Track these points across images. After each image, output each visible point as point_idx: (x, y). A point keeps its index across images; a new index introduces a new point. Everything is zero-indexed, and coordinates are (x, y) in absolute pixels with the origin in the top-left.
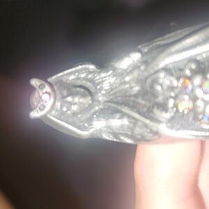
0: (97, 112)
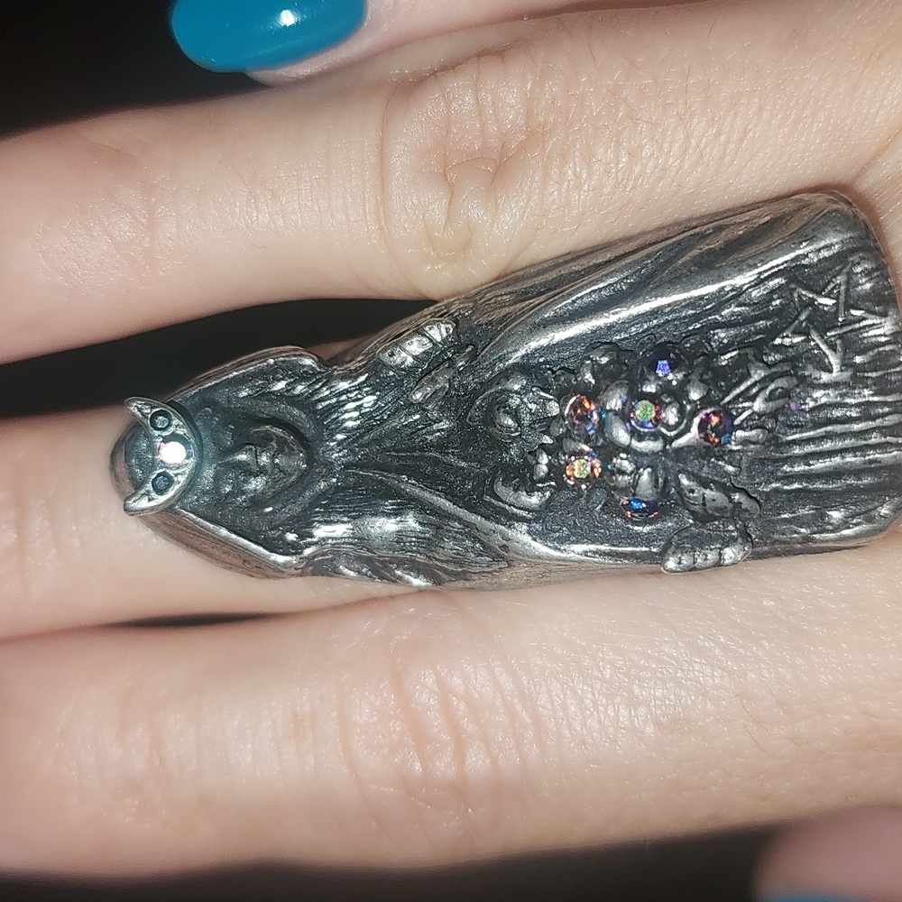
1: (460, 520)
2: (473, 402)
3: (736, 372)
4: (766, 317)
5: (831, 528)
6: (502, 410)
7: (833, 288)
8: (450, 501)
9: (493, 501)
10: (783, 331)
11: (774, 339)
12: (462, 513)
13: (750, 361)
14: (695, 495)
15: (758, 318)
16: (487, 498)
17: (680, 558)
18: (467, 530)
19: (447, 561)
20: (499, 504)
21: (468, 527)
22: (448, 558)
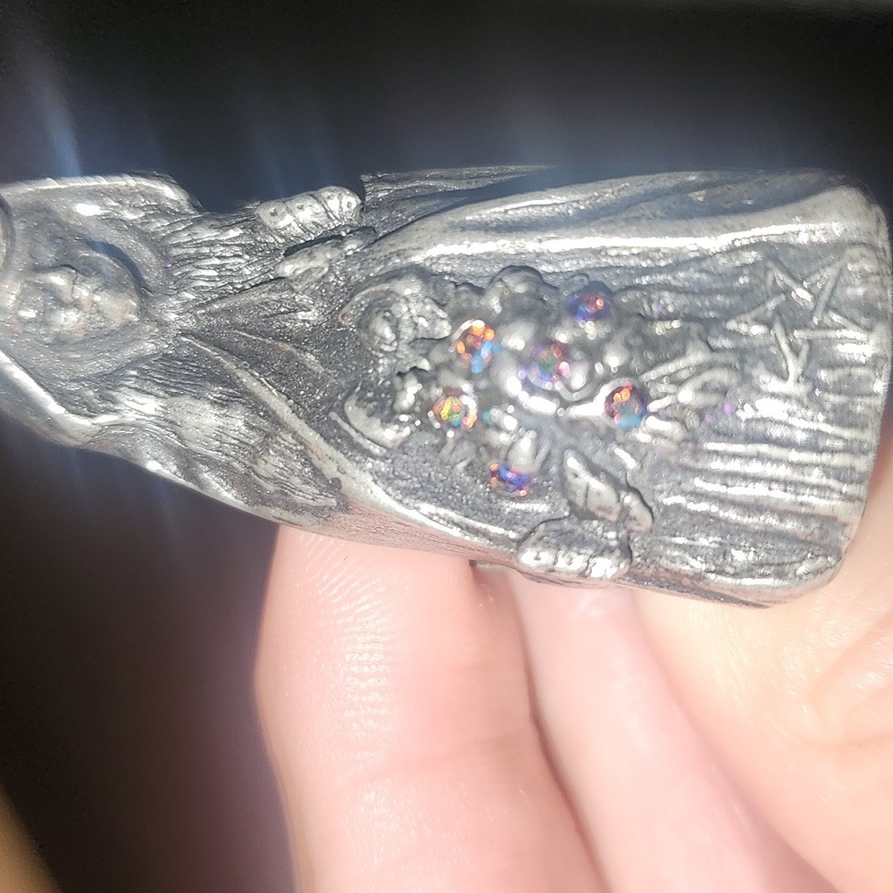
0: (143, 359)
1: (294, 433)
2: (352, 297)
3: (669, 345)
4: (727, 293)
5: (733, 571)
6: (382, 315)
7: (818, 282)
8: (290, 407)
9: (340, 421)
10: (742, 314)
11: (727, 322)
12: (300, 425)
13: (690, 337)
14: (578, 481)
15: (718, 292)
16: (334, 417)
17: (539, 553)
18: (299, 448)
19: (267, 479)
20: (346, 427)
21: (301, 443)
22: (270, 476)
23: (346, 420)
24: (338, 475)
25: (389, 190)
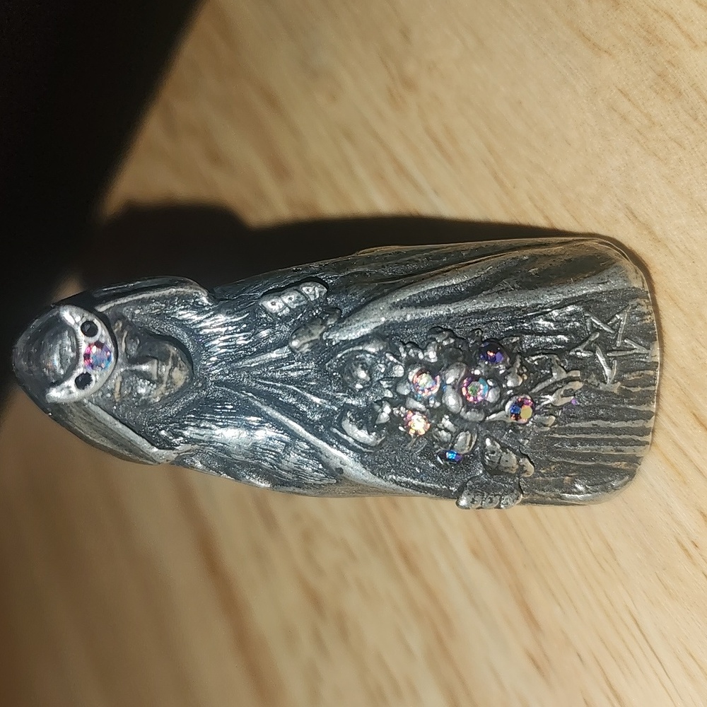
1: (308, 443)
2: (335, 355)
3: (542, 371)
4: (565, 333)
5: (575, 490)
6: (360, 366)
7: (616, 322)
8: (303, 427)
9: (339, 433)
10: (577, 347)
11: (569, 351)
12: (312, 438)
13: (553, 365)
14: (495, 455)
15: (558, 333)
16: (335, 430)
17: (473, 499)
18: (311, 451)
19: (288, 472)
20: (345, 437)
21: (313, 449)
22: (289, 469)
23: (344, 432)
24: (341, 466)
25: (336, 278)
